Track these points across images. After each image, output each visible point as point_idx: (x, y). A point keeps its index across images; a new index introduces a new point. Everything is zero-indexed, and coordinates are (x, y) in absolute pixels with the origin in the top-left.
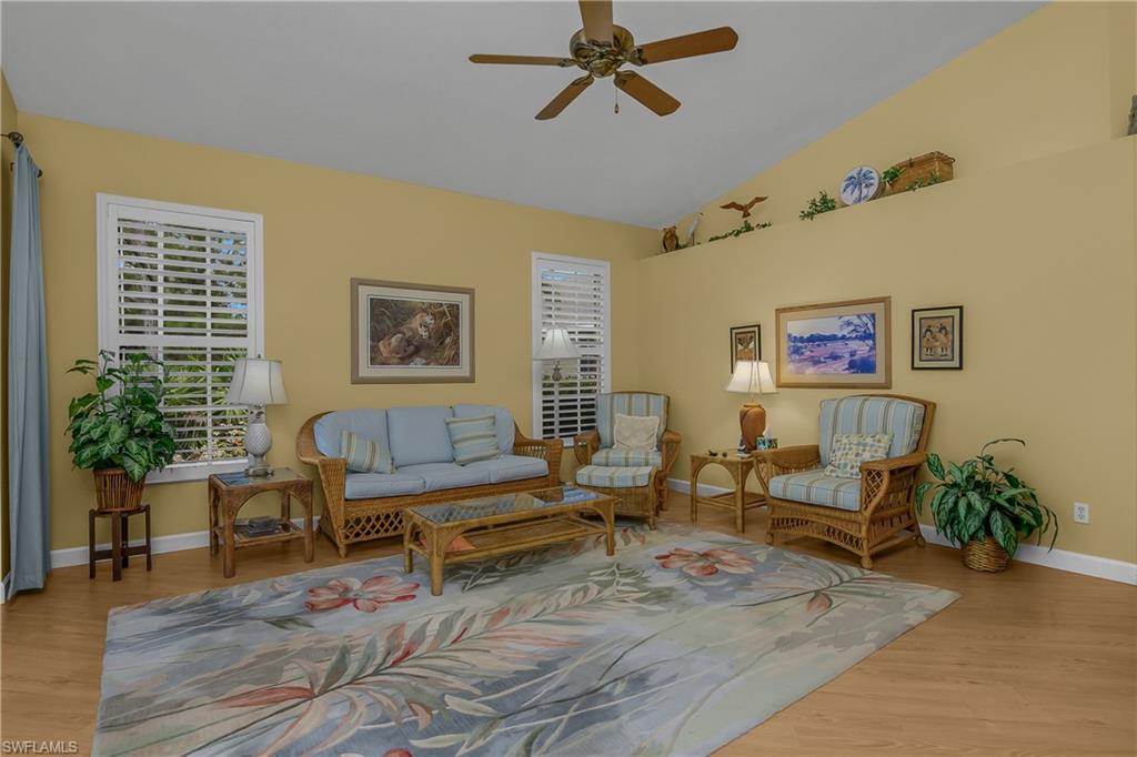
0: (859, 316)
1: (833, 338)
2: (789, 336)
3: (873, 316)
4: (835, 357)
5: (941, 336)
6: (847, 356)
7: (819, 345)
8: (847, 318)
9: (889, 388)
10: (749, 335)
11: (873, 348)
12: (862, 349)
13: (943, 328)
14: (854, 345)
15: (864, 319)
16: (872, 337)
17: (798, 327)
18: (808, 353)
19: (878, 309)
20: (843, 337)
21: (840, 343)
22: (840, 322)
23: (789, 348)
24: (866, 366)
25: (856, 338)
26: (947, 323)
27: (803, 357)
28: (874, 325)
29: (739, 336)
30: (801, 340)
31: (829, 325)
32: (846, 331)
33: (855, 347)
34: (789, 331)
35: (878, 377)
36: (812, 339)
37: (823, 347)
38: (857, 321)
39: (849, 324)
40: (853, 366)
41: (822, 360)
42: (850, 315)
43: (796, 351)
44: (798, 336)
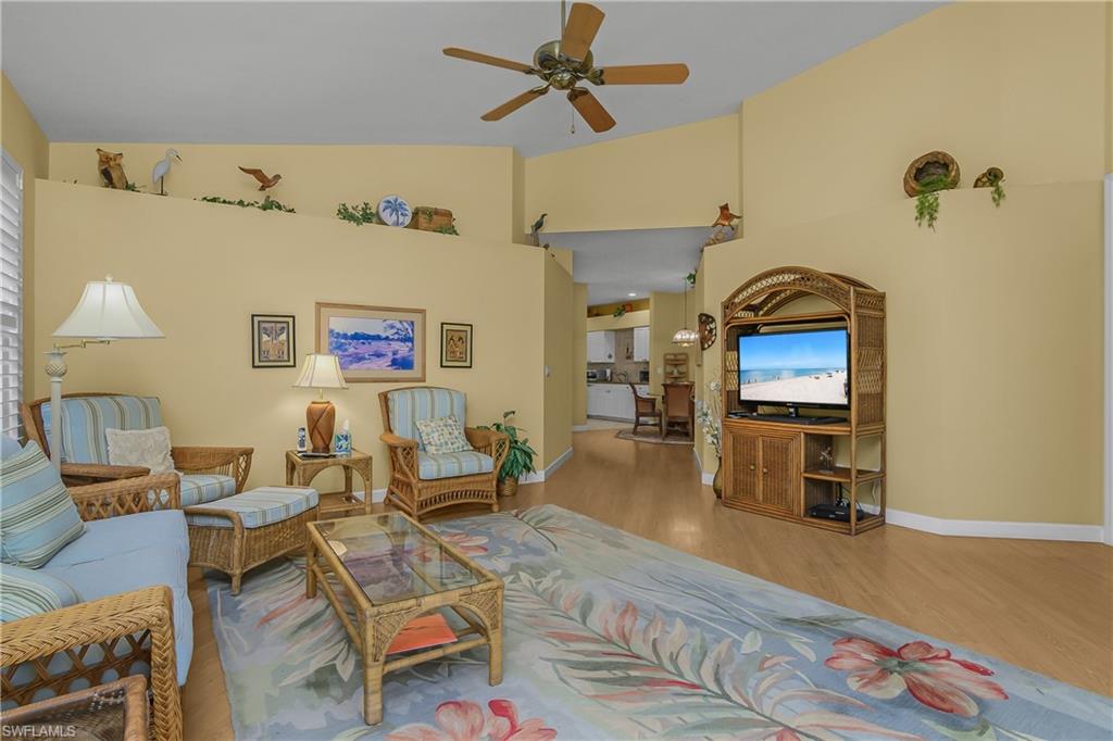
0: (401, 322)
1: (378, 338)
2: (331, 331)
3: (412, 323)
4: (379, 355)
5: (459, 343)
6: (390, 354)
7: (363, 343)
8: (388, 322)
9: (424, 381)
10: (279, 325)
11: (411, 350)
12: (403, 349)
13: (460, 339)
14: (396, 345)
15: (405, 324)
16: (411, 340)
17: (342, 324)
18: (351, 350)
19: (416, 318)
20: (387, 338)
21: (383, 342)
22: (384, 324)
23: (331, 344)
24: (403, 363)
25: (398, 340)
26: (463, 335)
27: (346, 353)
28: (412, 330)
29: (263, 325)
30: (345, 336)
31: (374, 326)
32: (390, 333)
33: (397, 348)
34: (332, 327)
35: (415, 373)
36: (356, 337)
37: (367, 345)
38: (399, 325)
39: (392, 327)
40: (394, 363)
41: (367, 356)
42: (394, 318)
43: (340, 347)
44: (342, 333)
